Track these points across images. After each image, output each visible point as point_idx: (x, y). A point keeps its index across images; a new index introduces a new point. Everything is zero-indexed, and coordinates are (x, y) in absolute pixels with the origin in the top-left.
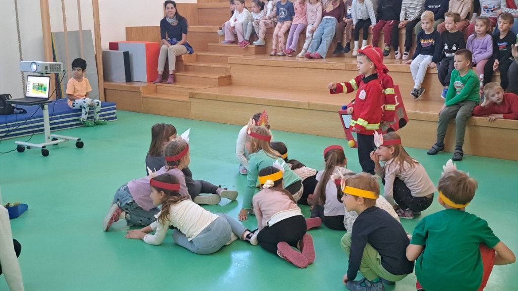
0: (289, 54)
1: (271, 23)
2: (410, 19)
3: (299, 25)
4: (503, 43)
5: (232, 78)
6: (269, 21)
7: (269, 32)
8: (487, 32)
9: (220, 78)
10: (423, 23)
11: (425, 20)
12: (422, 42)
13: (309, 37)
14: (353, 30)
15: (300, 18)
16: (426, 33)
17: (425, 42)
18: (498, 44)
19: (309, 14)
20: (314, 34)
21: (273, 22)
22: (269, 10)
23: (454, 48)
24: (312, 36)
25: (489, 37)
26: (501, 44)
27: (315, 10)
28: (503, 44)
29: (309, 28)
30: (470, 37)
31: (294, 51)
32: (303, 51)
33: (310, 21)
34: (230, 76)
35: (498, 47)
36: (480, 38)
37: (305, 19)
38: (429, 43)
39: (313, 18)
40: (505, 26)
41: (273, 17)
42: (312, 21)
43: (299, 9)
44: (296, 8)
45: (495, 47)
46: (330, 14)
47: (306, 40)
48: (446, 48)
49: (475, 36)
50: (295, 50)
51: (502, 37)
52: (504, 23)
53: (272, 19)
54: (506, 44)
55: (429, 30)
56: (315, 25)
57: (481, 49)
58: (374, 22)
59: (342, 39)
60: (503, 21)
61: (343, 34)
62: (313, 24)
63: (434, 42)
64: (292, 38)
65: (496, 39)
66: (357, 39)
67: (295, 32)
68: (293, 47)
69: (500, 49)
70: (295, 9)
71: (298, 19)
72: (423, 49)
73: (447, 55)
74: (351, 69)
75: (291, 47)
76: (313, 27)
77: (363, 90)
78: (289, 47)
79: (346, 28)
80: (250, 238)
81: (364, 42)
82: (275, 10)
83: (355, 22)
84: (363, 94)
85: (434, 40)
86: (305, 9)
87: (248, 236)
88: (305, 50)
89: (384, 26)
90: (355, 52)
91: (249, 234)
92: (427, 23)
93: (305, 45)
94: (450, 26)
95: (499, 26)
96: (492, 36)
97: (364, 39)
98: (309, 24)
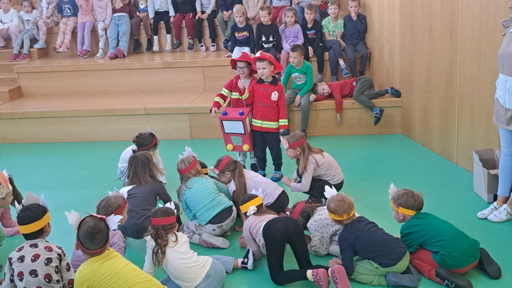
0: (85, 55)
1: (51, 22)
2: (209, 11)
3: (87, 23)
4: (311, 30)
5: (22, 89)
6: (49, 21)
8: (296, 22)
9: (10, 91)
10: (236, 17)
11: (238, 14)
12: (237, 34)
13: (103, 35)
14: (151, 25)
15: (86, 16)
16: (240, 26)
17: (240, 35)
18: (308, 33)
19: (98, 11)
20: (108, 32)
21: (53, 22)
22: (44, 9)
23: (271, 39)
24: (106, 33)
25: (298, 26)
26: (310, 32)
27: (105, 7)
28: (312, 32)
29: (100, 26)
30: (281, 27)
31: (89, 51)
32: (101, 51)
34: (19, 87)
35: (307, 35)
36: (290, 28)
37: (92, 17)
38: (243, 36)
39: (103, 14)
40: (312, 17)
41: (52, 15)
42: (103, 18)
43: (84, 6)
44: (80, 6)
45: (305, 35)
46: (121, 10)
47: (100, 39)
48: (264, 39)
49: (286, 26)
51: (309, 26)
52: (311, 14)
53: (51, 18)
54: (314, 31)
55: (242, 23)
56: (107, 22)
57: (294, 37)
58: (172, 13)
59: (139, 34)
60: (310, 12)
61: (139, 30)
62: (104, 21)
63: (248, 34)
64: (83, 38)
65: (304, 28)
66: (156, 34)
67: (86, 30)
68: (87, 48)
69: (309, 37)
70: (79, 7)
71: (84, 16)
72: (238, 42)
73: (266, 46)
74: (169, 67)
75: (84, 48)
76: (105, 24)
77: (276, 92)
78: (82, 48)
79: (142, 23)
80: (246, 263)
81: (169, 36)
82: (50, 7)
83: (151, 15)
84: (275, 96)
85: (248, 32)
86: (91, 5)
87: (243, 263)
88: (102, 49)
89: (184, 19)
90: (156, 48)
91: (244, 261)
92: (241, 17)
93: (101, 45)
94: (266, 19)
95: (307, 17)
96: (301, 26)
97: (168, 33)
98: (99, 21)
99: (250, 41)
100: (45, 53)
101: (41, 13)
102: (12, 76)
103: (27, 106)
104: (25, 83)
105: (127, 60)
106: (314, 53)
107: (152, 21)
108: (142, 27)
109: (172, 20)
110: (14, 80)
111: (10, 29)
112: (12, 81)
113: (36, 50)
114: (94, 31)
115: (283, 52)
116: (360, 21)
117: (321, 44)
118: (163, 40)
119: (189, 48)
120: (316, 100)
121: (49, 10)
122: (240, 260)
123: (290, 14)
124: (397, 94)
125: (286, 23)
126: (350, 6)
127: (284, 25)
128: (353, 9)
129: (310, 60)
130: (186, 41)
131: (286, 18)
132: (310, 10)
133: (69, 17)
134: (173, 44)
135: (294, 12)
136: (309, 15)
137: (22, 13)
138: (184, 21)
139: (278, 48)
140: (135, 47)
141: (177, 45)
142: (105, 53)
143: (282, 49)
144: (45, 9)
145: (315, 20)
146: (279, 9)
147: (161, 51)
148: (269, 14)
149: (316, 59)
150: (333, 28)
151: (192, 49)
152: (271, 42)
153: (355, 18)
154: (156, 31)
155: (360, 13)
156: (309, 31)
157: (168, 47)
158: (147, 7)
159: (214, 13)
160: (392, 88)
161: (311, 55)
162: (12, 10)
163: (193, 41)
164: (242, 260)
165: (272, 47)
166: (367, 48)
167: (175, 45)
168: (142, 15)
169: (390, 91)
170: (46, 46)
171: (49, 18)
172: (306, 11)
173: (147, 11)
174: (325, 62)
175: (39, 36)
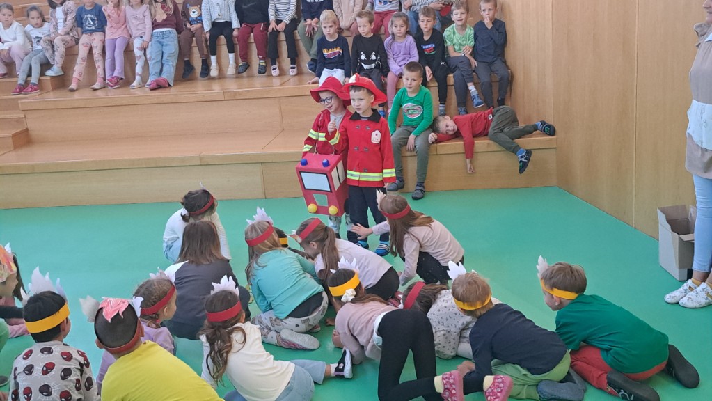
0: (116, 84)
2: (286, 20)
3: (118, 40)
4: (429, 44)
5: (31, 132)
7: (70, 54)
8: (407, 33)
9: (14, 136)
10: (325, 27)
11: (328, 23)
12: (325, 52)
13: (140, 57)
14: (206, 40)
15: (117, 29)
16: (329, 39)
17: (330, 52)
18: (424, 47)
19: (133, 23)
20: (148, 51)
21: (73, 39)
22: (60, 21)
23: (373, 57)
24: (145, 54)
25: (410, 39)
26: (427, 47)
27: (142, 17)
28: (430, 46)
29: (137, 44)
30: (387, 41)
31: (122, 79)
32: (138, 78)
33: (134, 32)
34: (27, 130)
35: (423, 50)
36: (399, 41)
37: (125, 30)
38: (335, 53)
39: (140, 27)
40: (430, 25)
41: (71, 30)
42: (140, 32)
43: (114, 16)
44: (109, 16)
45: (421, 51)
46: (164, 24)
47: (137, 61)
48: (363, 57)
49: (393, 39)
50: (124, 77)
51: (426, 38)
52: (428, 21)
53: (71, 34)
54: (433, 45)
55: (331, 36)
56: (146, 38)
57: (405, 54)
58: (236, 24)
59: (190, 53)
60: (426, 18)
61: (190, 48)
62: (141, 37)
63: (341, 51)
64: (113, 60)
65: (419, 41)
66: (214, 54)
67: (117, 50)
68: (119, 73)
70: (107, 18)
71: (114, 30)
72: (327, 62)
73: (366, 67)
74: (233, 98)
75: (116, 74)
76: (143, 41)
77: (377, 132)
78: (112, 74)
79: (194, 38)
80: (342, 370)
81: (231, 56)
82: (69, 18)
83: (207, 27)
84: (376, 137)
85: (340, 48)
86: (122, 14)
87: (337, 369)
88: (140, 75)
89: (252, 32)
90: (214, 72)
91: (338, 366)
92: (331, 27)
93: (138, 69)
94: (366, 29)
95: (422, 25)
96: (414, 38)
97: (229, 52)
98: (135, 37)
99: (343, 61)
100: (61, 82)
101: (56, 26)
102: (15, 116)
103: (39, 156)
104: (35, 125)
105: (173, 91)
106: (434, 75)
107: (208, 36)
108: (194, 44)
109: (235, 33)
110: (19, 120)
111: (13, 50)
112: (17, 121)
113: (49, 78)
114: (128, 50)
115: (390, 76)
116: (497, 30)
117: (442, 63)
118: (223, 61)
119: (259, 72)
120: (437, 141)
121: (67, 23)
122: (334, 366)
123: (399, 22)
124: (550, 130)
125: (393, 34)
126: (482, 9)
127: (390, 37)
128: (487, 12)
129: (428, 85)
130: (256, 61)
131: (394, 28)
132: (427, 16)
133: (92, 32)
134: (237, 67)
135: (405, 19)
136: (425, 23)
137: (29, 27)
138: (252, 34)
139: (383, 69)
140: (185, 72)
141: (243, 68)
142: (144, 81)
143: (388, 70)
144: (62, 21)
145: (434, 30)
146: (384, 16)
147: (221, 76)
148: (370, 22)
149: (436, 84)
150: (459, 40)
151: (264, 73)
152: (373, 61)
153: (489, 26)
154: (213, 50)
155: (496, 19)
156: (425, 45)
157: (231, 70)
158: (200, 15)
159: (294, 22)
160: (543, 123)
161: (428, 79)
162: (16, 24)
163: (265, 63)
164: (337, 365)
165: (375, 67)
166: (508, 68)
167: (241, 69)
168: (194, 27)
169: (540, 126)
170: (62, 73)
171: (68, 34)
172: (421, 17)
173: (201, 21)
174: (449, 87)
175: (54, 60)
